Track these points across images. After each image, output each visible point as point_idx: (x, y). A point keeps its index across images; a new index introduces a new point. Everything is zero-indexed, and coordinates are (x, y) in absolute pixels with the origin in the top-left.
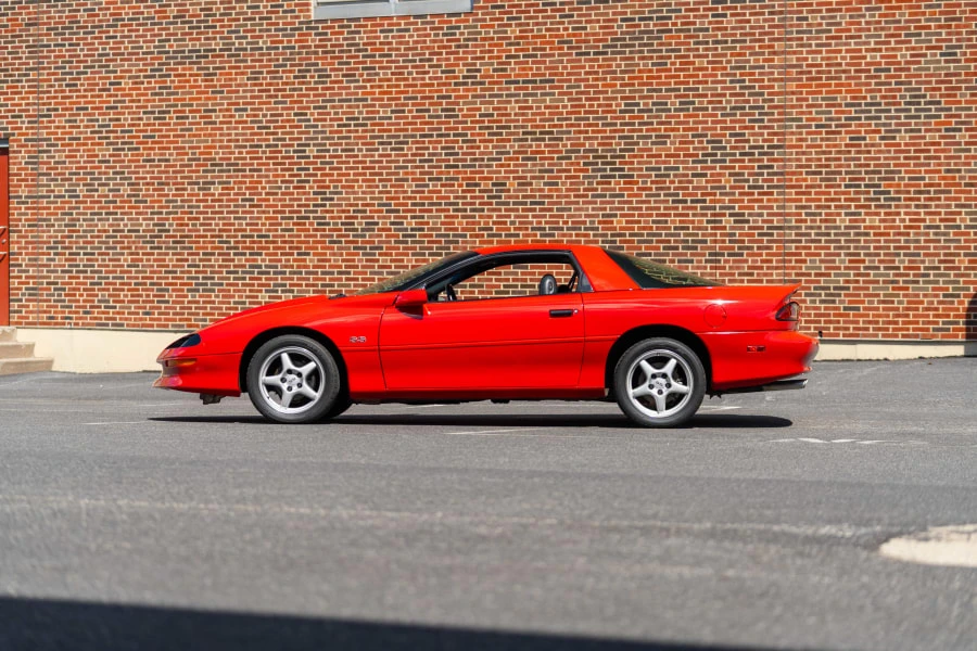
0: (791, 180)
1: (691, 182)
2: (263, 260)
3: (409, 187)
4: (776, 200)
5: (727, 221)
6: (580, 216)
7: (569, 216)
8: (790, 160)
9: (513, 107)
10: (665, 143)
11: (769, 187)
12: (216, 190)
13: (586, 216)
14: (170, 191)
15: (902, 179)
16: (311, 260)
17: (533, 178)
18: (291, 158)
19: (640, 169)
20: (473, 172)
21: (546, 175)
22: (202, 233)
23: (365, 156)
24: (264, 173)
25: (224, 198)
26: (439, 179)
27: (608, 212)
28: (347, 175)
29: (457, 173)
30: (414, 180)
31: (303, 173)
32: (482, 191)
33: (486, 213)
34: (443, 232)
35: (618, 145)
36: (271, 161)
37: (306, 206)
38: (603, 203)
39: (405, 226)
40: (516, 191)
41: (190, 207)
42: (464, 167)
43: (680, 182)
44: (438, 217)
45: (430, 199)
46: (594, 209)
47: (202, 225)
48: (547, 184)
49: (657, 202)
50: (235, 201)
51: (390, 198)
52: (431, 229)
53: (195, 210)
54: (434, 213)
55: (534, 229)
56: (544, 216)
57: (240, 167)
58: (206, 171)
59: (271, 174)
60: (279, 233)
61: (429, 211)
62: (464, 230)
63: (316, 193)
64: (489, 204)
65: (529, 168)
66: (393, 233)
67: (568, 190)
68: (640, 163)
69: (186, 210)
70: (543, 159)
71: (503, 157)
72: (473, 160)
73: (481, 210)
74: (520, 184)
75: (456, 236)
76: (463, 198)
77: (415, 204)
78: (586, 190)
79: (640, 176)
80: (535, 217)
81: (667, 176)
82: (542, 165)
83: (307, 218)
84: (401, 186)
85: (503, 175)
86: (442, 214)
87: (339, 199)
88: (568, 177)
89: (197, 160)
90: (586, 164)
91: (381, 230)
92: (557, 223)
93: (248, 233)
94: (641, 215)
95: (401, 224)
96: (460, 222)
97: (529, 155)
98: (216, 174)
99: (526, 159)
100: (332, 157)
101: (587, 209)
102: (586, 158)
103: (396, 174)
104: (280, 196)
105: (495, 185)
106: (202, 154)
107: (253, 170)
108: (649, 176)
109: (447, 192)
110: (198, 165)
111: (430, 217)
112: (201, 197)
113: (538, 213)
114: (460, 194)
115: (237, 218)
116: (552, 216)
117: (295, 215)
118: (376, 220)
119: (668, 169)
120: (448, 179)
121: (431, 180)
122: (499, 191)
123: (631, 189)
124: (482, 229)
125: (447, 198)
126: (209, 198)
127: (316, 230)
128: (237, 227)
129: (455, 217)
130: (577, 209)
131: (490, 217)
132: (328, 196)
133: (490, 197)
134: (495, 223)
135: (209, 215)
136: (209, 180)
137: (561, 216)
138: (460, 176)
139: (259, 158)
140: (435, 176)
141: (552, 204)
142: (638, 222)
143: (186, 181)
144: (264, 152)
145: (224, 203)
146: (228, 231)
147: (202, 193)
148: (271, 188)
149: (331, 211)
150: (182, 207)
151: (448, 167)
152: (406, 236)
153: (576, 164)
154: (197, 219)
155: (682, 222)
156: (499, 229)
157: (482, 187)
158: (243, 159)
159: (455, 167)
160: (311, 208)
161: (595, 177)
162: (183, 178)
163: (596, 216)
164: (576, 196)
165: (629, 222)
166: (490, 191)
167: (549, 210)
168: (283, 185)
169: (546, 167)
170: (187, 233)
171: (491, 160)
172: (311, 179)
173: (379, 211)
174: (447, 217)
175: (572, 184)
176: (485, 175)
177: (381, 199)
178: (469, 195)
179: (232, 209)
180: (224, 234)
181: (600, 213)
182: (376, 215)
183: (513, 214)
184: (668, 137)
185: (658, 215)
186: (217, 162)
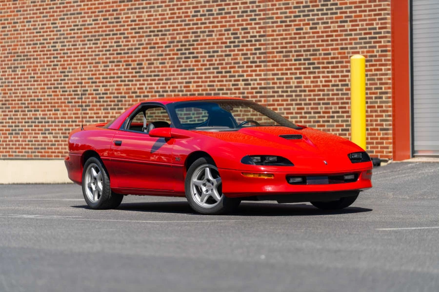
0: (269, 57)
1: (224, 60)
2: (40, 114)
3: (101, 67)
4: (263, 70)
5: (241, 84)
6: (175, 83)
7: (171, 83)
8: (269, 44)
9: (145, 15)
10: (211, 35)
11: (260, 62)
12: (19, 71)
13: (179, 83)
15: (320, 54)
16: (60, 113)
17: (155, 60)
18: (50, 51)
19: (201, 53)
20: (128, 57)
21: (160, 57)
22: (13, 98)
23: (82, 48)
24: (39, 60)
25: (23, 76)
26: (113, 62)
27: (188, 80)
28: (74, 60)
29: (121, 58)
30: (103, 63)
31: (55, 60)
32: (132, 69)
33: (134, 82)
34: (116, 95)
35: (191, 37)
36: (42, 53)
37: (57, 80)
38: (185, 74)
39: (99, 92)
40: (147, 68)
41: (8, 82)
42: (125, 53)
43: (220, 60)
44: (114, 86)
45: (110, 74)
46: (182, 79)
47: (14, 93)
48: (160, 63)
49: (209, 73)
50: (27, 78)
51: (92, 75)
52: (111, 93)
53: (10, 84)
54: (112, 83)
55: (156, 92)
56: (159, 84)
57: (29, 57)
58: (15, 60)
59: (42, 61)
60: (46, 97)
61: (110, 82)
62: (125, 93)
63: (61, 72)
64: (136, 77)
65: (152, 53)
66: (94, 96)
67: (170, 67)
68: (201, 48)
69: (7, 84)
70: (158, 47)
71: (141, 47)
72: (128, 49)
73: (132, 81)
74: (149, 64)
75: (121, 97)
76: (125, 73)
77: (103, 78)
78: (178, 66)
79: (202, 57)
80: (156, 84)
81: (213, 56)
82: (158, 51)
83: (58, 88)
84: (97, 67)
85: (141, 58)
86: (116, 84)
87: (71, 76)
88: (170, 59)
89: (11, 53)
90: (178, 50)
91: (89, 94)
92: (165, 88)
93: (33, 98)
94: (202, 82)
95: (98, 90)
96: (123, 89)
97: (152, 45)
98: (19, 61)
99: (151, 48)
100: (68, 49)
101: (178, 79)
102: (177, 46)
103: (95, 59)
104: (46, 75)
105: (138, 64)
106: (13, 49)
107: (34, 59)
108: (205, 57)
109: (117, 70)
110: (11, 57)
111: (110, 86)
112: (13, 76)
113: (157, 82)
114: (123, 71)
115: (28, 89)
116: (163, 84)
117: (52, 86)
118: (87, 88)
119: (214, 52)
120: (118, 62)
121: (110, 62)
122: (140, 68)
123: (198, 65)
124: (133, 93)
125: (117, 73)
126: (16, 77)
127: (62, 95)
128: (28, 94)
129: (121, 85)
130: (174, 79)
131: (136, 85)
132: (66, 74)
133: (136, 73)
134: (138, 89)
135: (17, 87)
136: (16, 65)
137: (167, 84)
138: (123, 60)
139: (37, 51)
140: (112, 60)
141: (163, 75)
142: (201, 86)
143: (6, 66)
144: (39, 48)
145: (23, 80)
146: (25, 97)
147: (13, 73)
148: (42, 70)
149: (68, 84)
150: (5, 82)
151: (117, 54)
152: (100, 98)
153: (173, 50)
154: (11, 90)
155: (221, 85)
156: (140, 93)
157: (132, 66)
158: (30, 52)
159: (120, 54)
160: (59, 82)
161: (181, 58)
162: (5, 64)
163: (182, 83)
164: (174, 71)
165: (197, 86)
166: (135, 69)
167: (162, 80)
168: (47, 68)
169: (160, 53)
170: (7, 98)
171: (136, 49)
172: (59, 63)
173: (88, 83)
174: (117, 85)
175: (172, 63)
176: (134, 58)
177: (89, 75)
178: (127, 71)
179: (26, 83)
180: (23, 99)
181: (184, 81)
182: (87, 85)
183: (146, 83)
184: (213, 31)
185: (210, 81)
186: (19, 54)
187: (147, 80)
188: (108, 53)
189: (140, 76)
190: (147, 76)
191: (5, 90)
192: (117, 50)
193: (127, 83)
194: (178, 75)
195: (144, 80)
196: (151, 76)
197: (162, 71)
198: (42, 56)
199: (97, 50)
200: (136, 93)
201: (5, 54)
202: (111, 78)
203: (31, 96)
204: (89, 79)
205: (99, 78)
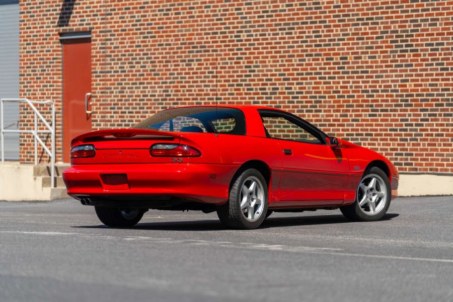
1: (451, 54)
3: (295, 61)
6: (388, 81)
7: (383, 82)
10: (436, 25)
12: (195, 65)
13: (392, 81)
14: (171, 66)
17: (362, 53)
18: (233, 41)
19: (422, 45)
20: (329, 50)
21: (369, 50)
22: (187, 97)
23: (272, 39)
24: (219, 53)
25: (199, 71)
26: (311, 55)
27: (404, 78)
28: (262, 53)
29: (321, 50)
30: (298, 56)
31: (239, 52)
32: (334, 64)
33: (337, 80)
34: (313, 95)
35: (409, 27)
36: (223, 44)
37: (241, 76)
38: (401, 71)
39: (293, 90)
40: (353, 63)
41: (181, 78)
42: (325, 45)
43: (445, 54)
44: (311, 83)
45: (306, 69)
46: (396, 76)
47: (188, 91)
48: (370, 57)
49: (431, 70)
50: (205, 73)
51: (285, 70)
52: (307, 93)
53: (184, 80)
54: (309, 81)
55: (363, 91)
56: (368, 82)
57: (207, 49)
58: (189, 52)
59: (223, 53)
60: (227, 96)
61: (306, 79)
62: (325, 92)
63: (246, 67)
64: (338, 73)
65: (360, 45)
66: (286, 95)
67: (382, 62)
68: (422, 40)
69: (179, 80)
70: (367, 38)
71: (346, 37)
72: (330, 40)
73: (334, 78)
74: (355, 58)
75: (320, 97)
76: (325, 69)
77: (298, 74)
78: (392, 61)
79: (422, 50)
80: (363, 82)
81: (437, 50)
82: (367, 43)
83: (241, 85)
84: (291, 61)
85: (346, 51)
86: (313, 81)
87: (258, 71)
88: (381, 52)
89: (185, 44)
90: (392, 42)
91: (280, 93)
92: (375, 86)
93: (211, 96)
94: (422, 80)
95: (291, 88)
96: (322, 87)
97: (360, 36)
98: (195, 54)
99: (358, 39)
100: (255, 40)
101: (392, 76)
102: (392, 37)
103: (288, 52)
104: (227, 70)
105: (341, 59)
106: (187, 39)
107: (213, 51)
108: (427, 50)
109: (315, 64)
110: (185, 48)
111: (306, 84)
112: (187, 71)
113: (365, 79)
114: (323, 66)
115: (205, 86)
116: (373, 82)
117: (235, 83)
118: (277, 86)
119: (438, 44)
120: (316, 55)
121: (307, 55)
122: (343, 63)
123: (417, 60)
124: (334, 92)
125: (316, 69)
126: (191, 71)
127: (246, 94)
128: (205, 92)
129: (320, 83)
130: (387, 76)
131: (339, 83)
132: (252, 69)
133: (339, 68)
134: (342, 87)
135: (191, 84)
136: (191, 58)
137: (378, 82)
138: (322, 53)
139: (217, 42)
140: (309, 53)
141: (372, 72)
142: (421, 85)
143: (179, 59)
144: (219, 38)
145: (199, 75)
146: (201, 95)
147: (187, 67)
148: (223, 63)
149: (254, 80)
150: (177, 78)
151: (316, 46)
152: (293, 98)
153: (387, 42)
154: (185, 87)
155: (446, 85)
156: (344, 92)
157: (335, 61)
158: (209, 42)
159: (320, 45)
160: (244, 78)
161: (396, 52)
162: (178, 57)
163: (397, 81)
164: (386, 66)
165: (415, 85)
166: (339, 63)
167: (372, 77)
168: (229, 61)
169: (370, 45)
170: (180, 97)
171: (339, 40)
172: (244, 56)
173: (279, 80)
174: (315, 83)
175: (384, 57)
176: (336, 51)
177: (280, 70)
178: (327, 66)
179: (203, 79)
180: (199, 97)
181: (400, 79)
182: (277, 82)
183: (351, 80)
184: (438, 20)
185: (432, 80)
186: (195, 45)
187: (353, 78)
188: (304, 44)
189: (343, 73)
190: (353, 72)
191: (177, 87)
192: (316, 41)
193: (327, 80)
194: (391, 71)
195: (348, 78)
196: (357, 72)
197: (372, 67)
198: (223, 48)
199: (291, 40)
200: (339, 92)
201: (177, 44)
202: (307, 74)
203: (208, 95)
204: (280, 75)
205: (293, 74)
